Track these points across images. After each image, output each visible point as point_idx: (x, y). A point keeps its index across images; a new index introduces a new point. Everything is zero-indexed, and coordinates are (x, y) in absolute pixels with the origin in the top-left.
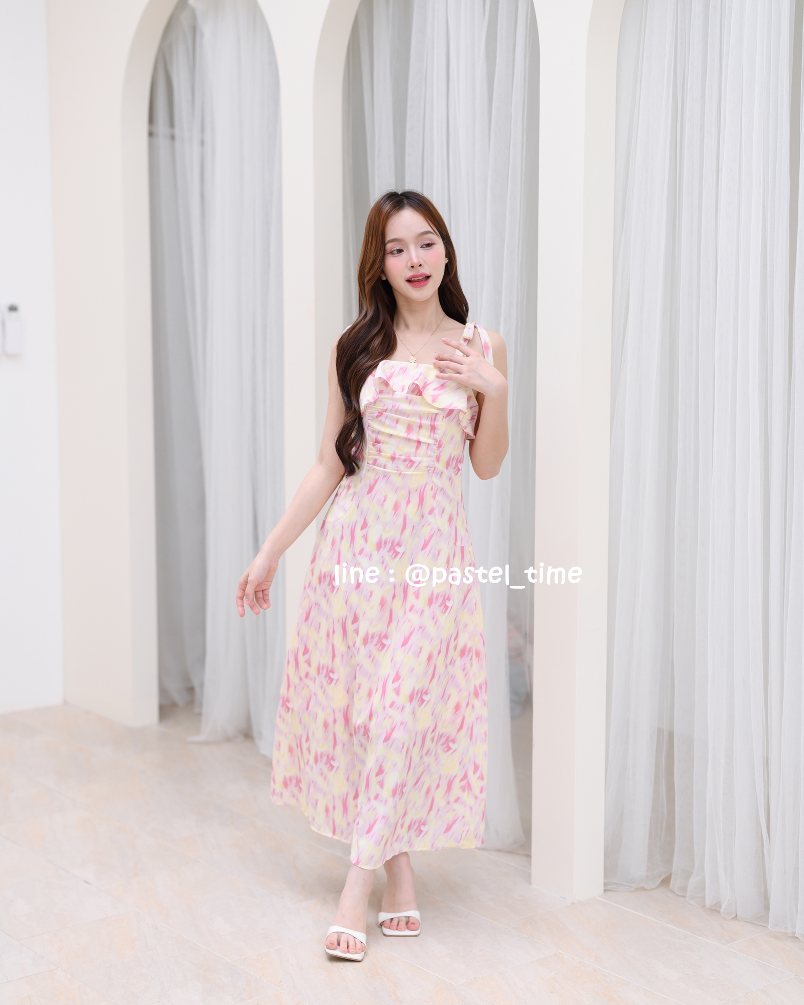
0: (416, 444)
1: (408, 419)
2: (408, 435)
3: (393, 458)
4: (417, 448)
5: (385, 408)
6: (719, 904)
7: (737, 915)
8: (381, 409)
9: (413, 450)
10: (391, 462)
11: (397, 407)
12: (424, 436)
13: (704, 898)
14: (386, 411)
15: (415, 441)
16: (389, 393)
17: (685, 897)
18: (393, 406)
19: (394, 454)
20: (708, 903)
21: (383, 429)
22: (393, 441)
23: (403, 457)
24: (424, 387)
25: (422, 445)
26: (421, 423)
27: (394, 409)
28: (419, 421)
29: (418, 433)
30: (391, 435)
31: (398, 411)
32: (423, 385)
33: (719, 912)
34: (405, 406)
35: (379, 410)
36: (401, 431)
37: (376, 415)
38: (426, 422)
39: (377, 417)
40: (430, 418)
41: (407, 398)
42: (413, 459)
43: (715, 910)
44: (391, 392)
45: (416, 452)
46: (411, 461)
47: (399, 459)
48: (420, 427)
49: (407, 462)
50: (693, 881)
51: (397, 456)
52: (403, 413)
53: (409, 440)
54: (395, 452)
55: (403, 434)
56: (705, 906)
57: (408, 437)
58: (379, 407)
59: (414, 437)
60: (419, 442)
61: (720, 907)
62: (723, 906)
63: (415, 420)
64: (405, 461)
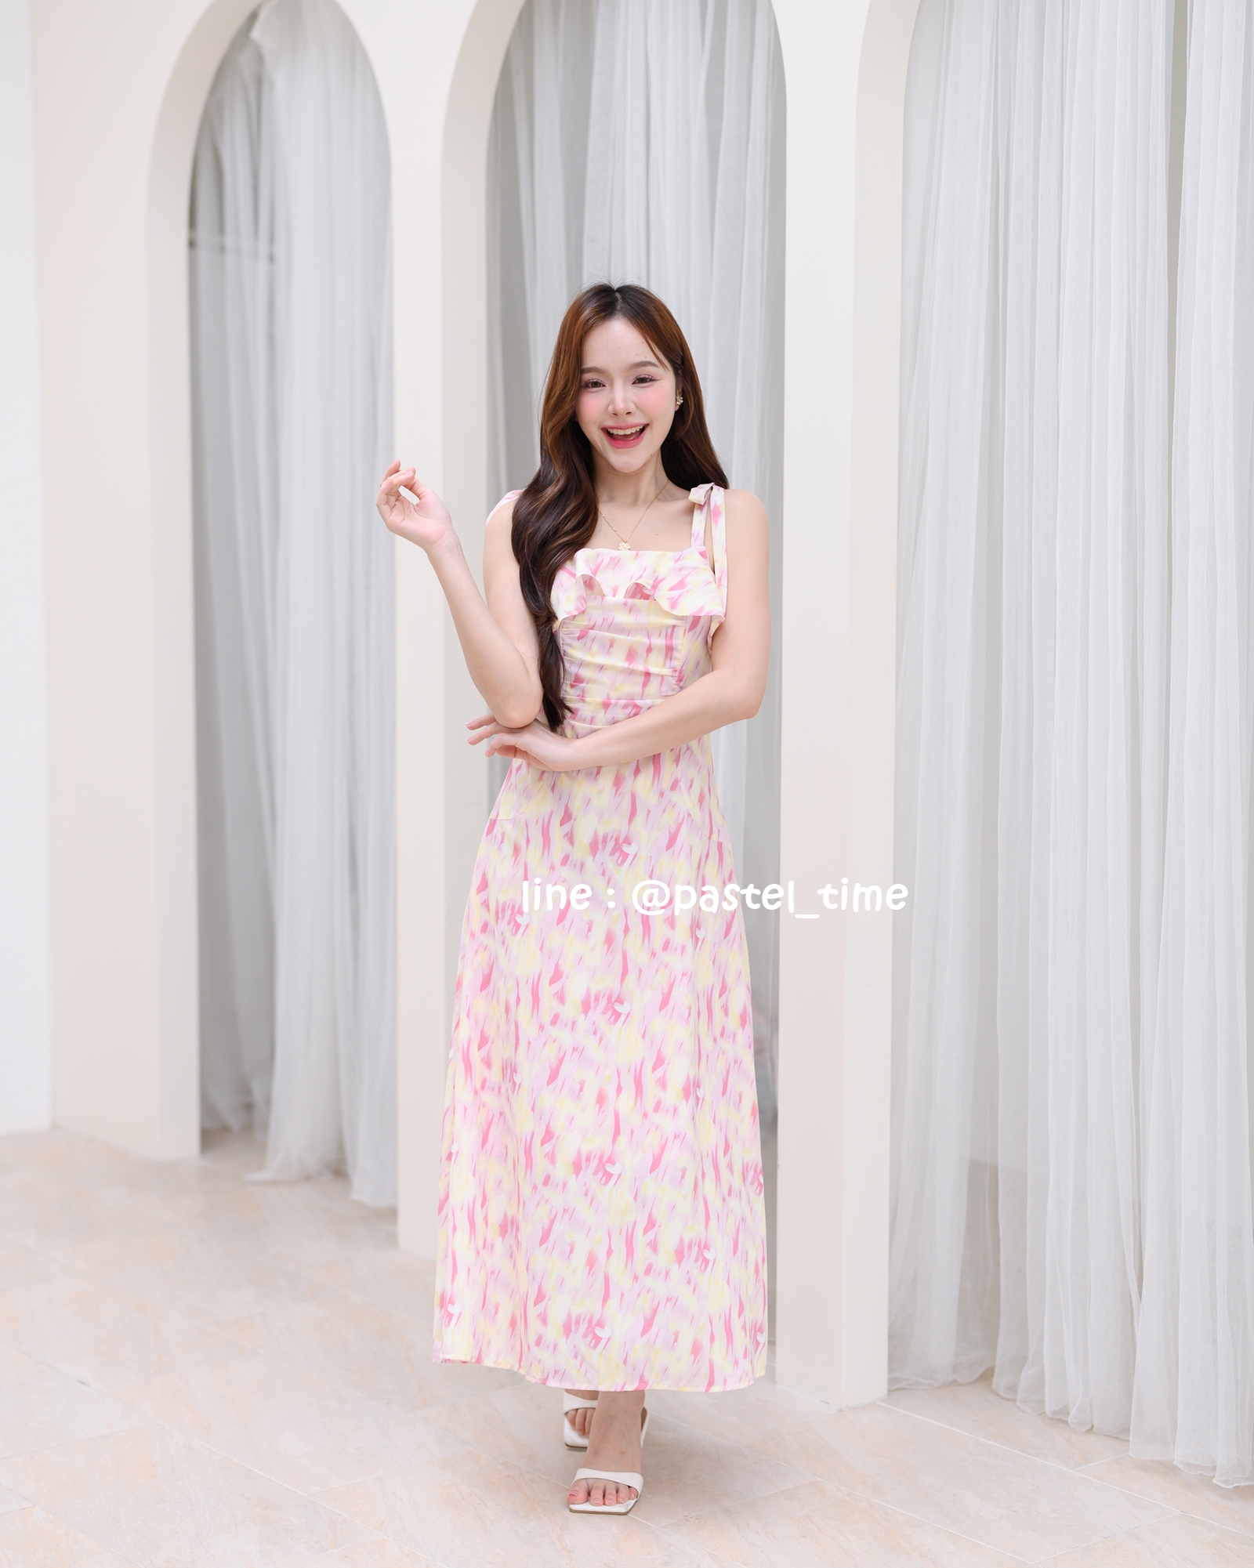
0: (641, 679)
1: (629, 638)
2: (629, 665)
3: (606, 705)
4: (645, 684)
5: (592, 623)
6: (1065, 1410)
7: (1092, 1427)
8: (586, 625)
9: (638, 689)
10: (603, 711)
11: (610, 620)
12: (656, 665)
13: (1042, 1402)
14: (592, 628)
15: (641, 673)
16: (595, 598)
17: (1014, 1400)
18: (604, 620)
19: (609, 698)
20: (1049, 1408)
21: (588, 658)
22: (605, 677)
23: (623, 702)
24: (654, 587)
25: (652, 678)
26: (650, 645)
27: (606, 623)
28: (646, 641)
29: (645, 661)
30: (601, 668)
31: (612, 627)
32: (652, 583)
33: (1066, 1422)
34: (623, 618)
35: (582, 628)
36: (618, 660)
37: (577, 635)
38: (659, 642)
39: (579, 638)
40: (663, 634)
41: (625, 604)
42: (638, 702)
43: (1060, 1419)
44: (599, 597)
45: (643, 691)
46: (636, 706)
47: (616, 705)
48: (649, 650)
49: (629, 710)
50: (1027, 1373)
51: (613, 701)
52: (621, 630)
53: (631, 672)
54: (608, 695)
55: (621, 663)
56: (1044, 1413)
57: (631, 667)
58: (583, 622)
59: (640, 666)
60: (647, 674)
61: (1068, 1414)
62: (1073, 1412)
63: (641, 639)
64: (625, 707)
